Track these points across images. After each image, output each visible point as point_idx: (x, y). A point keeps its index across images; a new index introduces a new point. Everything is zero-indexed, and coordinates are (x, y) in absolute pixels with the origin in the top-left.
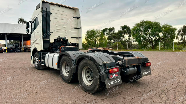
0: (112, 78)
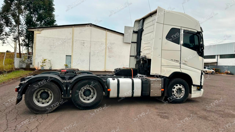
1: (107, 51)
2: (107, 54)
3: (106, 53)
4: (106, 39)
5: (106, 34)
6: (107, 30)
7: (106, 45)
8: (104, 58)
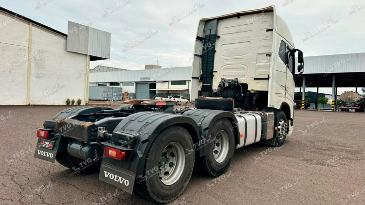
0: (43, 146)
1: (33, 64)
2: (33, 70)
3: (29, 68)
4: (30, 40)
5: (30, 31)
6: (31, 24)
7: (30, 52)
8: (26, 78)
